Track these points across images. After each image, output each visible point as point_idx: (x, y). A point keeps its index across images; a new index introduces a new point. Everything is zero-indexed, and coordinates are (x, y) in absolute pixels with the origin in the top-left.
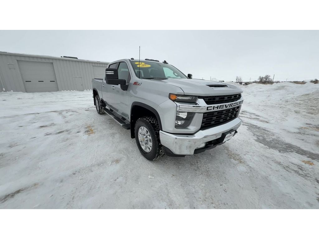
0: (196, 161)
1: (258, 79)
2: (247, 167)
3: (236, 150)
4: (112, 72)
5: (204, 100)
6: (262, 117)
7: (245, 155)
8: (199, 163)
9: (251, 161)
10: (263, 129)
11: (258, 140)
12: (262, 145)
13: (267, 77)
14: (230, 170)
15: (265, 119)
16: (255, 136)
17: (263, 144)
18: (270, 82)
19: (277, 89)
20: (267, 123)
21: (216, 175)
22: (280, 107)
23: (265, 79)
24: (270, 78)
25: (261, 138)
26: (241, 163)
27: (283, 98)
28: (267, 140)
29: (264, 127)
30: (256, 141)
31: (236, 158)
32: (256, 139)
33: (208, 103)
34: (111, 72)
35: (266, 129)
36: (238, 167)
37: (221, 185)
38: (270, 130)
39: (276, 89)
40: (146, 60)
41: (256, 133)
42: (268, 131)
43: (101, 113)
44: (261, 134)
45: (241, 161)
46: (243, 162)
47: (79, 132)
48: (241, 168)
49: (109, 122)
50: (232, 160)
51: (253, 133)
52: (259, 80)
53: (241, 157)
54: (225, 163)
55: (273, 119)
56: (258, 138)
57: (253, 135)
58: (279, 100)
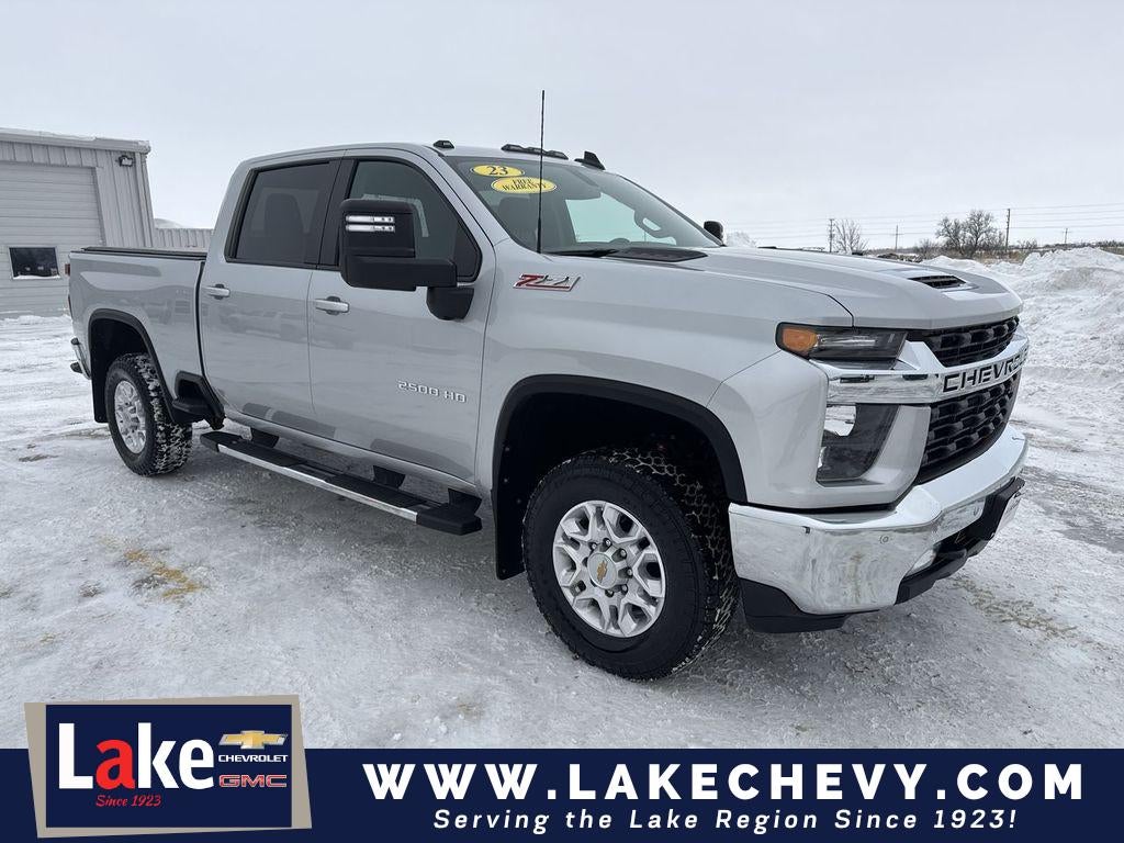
0: (863, 656)
1: (938, 234)
2: (1087, 647)
3: (1010, 586)
4: (386, 220)
5: (930, 345)
6: (1043, 427)
7: (1054, 600)
8: (881, 661)
9: (1093, 622)
10: (1074, 483)
11: (1074, 532)
12: (1103, 550)
13: (978, 222)
14: (1026, 670)
15: (1059, 433)
16: (1055, 515)
17: (1100, 545)
18: (997, 247)
19: (1057, 287)
20: (1075, 451)
21: (983, 698)
22: (1105, 374)
23: (968, 234)
24: (991, 224)
25: (1081, 521)
26: (1056, 635)
27: (1102, 328)
28: (1109, 527)
29: (1072, 470)
30: (1067, 534)
31: (1026, 618)
32: (1065, 527)
33: (946, 358)
34: (378, 219)
35: (1083, 481)
36: (1052, 654)
37: (1026, 733)
38: (1103, 484)
39: (1054, 286)
40: (507, 148)
41: (1052, 503)
42: (1096, 489)
43: (160, 465)
44: (1075, 507)
45: (1053, 629)
46: (1062, 631)
47: (96, 592)
48: (1069, 655)
49: (249, 519)
50: (1014, 626)
51: (1039, 504)
52: (942, 241)
53: (1044, 611)
54: (994, 645)
55: (1090, 430)
56: (1068, 523)
57: (1046, 514)
58: (1086, 341)
